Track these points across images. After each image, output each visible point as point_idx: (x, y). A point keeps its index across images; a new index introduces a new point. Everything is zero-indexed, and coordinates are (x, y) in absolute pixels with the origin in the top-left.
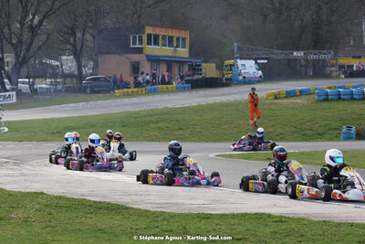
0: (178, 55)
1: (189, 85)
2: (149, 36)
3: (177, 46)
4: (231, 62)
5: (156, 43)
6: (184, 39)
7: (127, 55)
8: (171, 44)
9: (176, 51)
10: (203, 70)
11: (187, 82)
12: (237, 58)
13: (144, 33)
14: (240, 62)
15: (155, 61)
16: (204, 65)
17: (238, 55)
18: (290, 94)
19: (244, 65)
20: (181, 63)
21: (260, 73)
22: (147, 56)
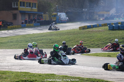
0: (33, 11)
1: (39, 24)
2: (21, 2)
3: (33, 7)
4: (55, 13)
5: (24, 6)
6: (35, 4)
7: (11, 11)
8: (30, 6)
9: (32, 9)
10: (44, 17)
11: (38, 22)
12: (58, 12)
13: (18, 1)
14: (59, 14)
15: (23, 13)
16: (44, 15)
17: (58, 11)
18: (89, 27)
19: (61, 15)
20: (34, 14)
21: (67, 18)
22: (20, 11)
